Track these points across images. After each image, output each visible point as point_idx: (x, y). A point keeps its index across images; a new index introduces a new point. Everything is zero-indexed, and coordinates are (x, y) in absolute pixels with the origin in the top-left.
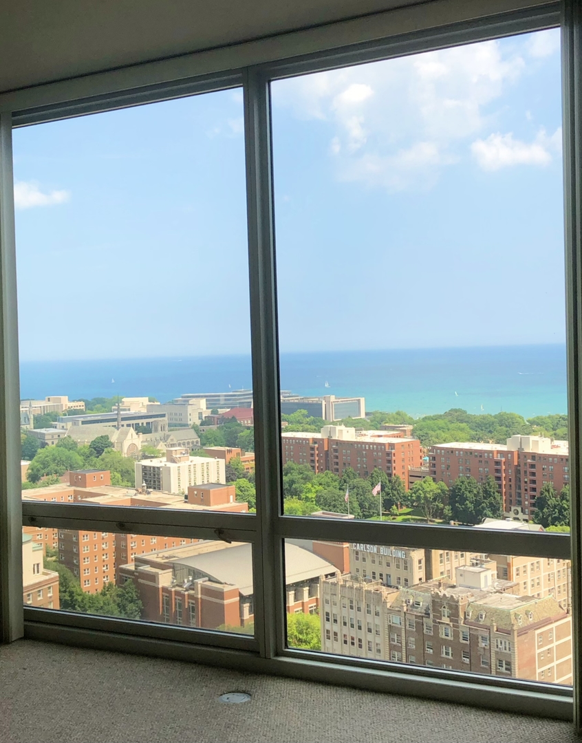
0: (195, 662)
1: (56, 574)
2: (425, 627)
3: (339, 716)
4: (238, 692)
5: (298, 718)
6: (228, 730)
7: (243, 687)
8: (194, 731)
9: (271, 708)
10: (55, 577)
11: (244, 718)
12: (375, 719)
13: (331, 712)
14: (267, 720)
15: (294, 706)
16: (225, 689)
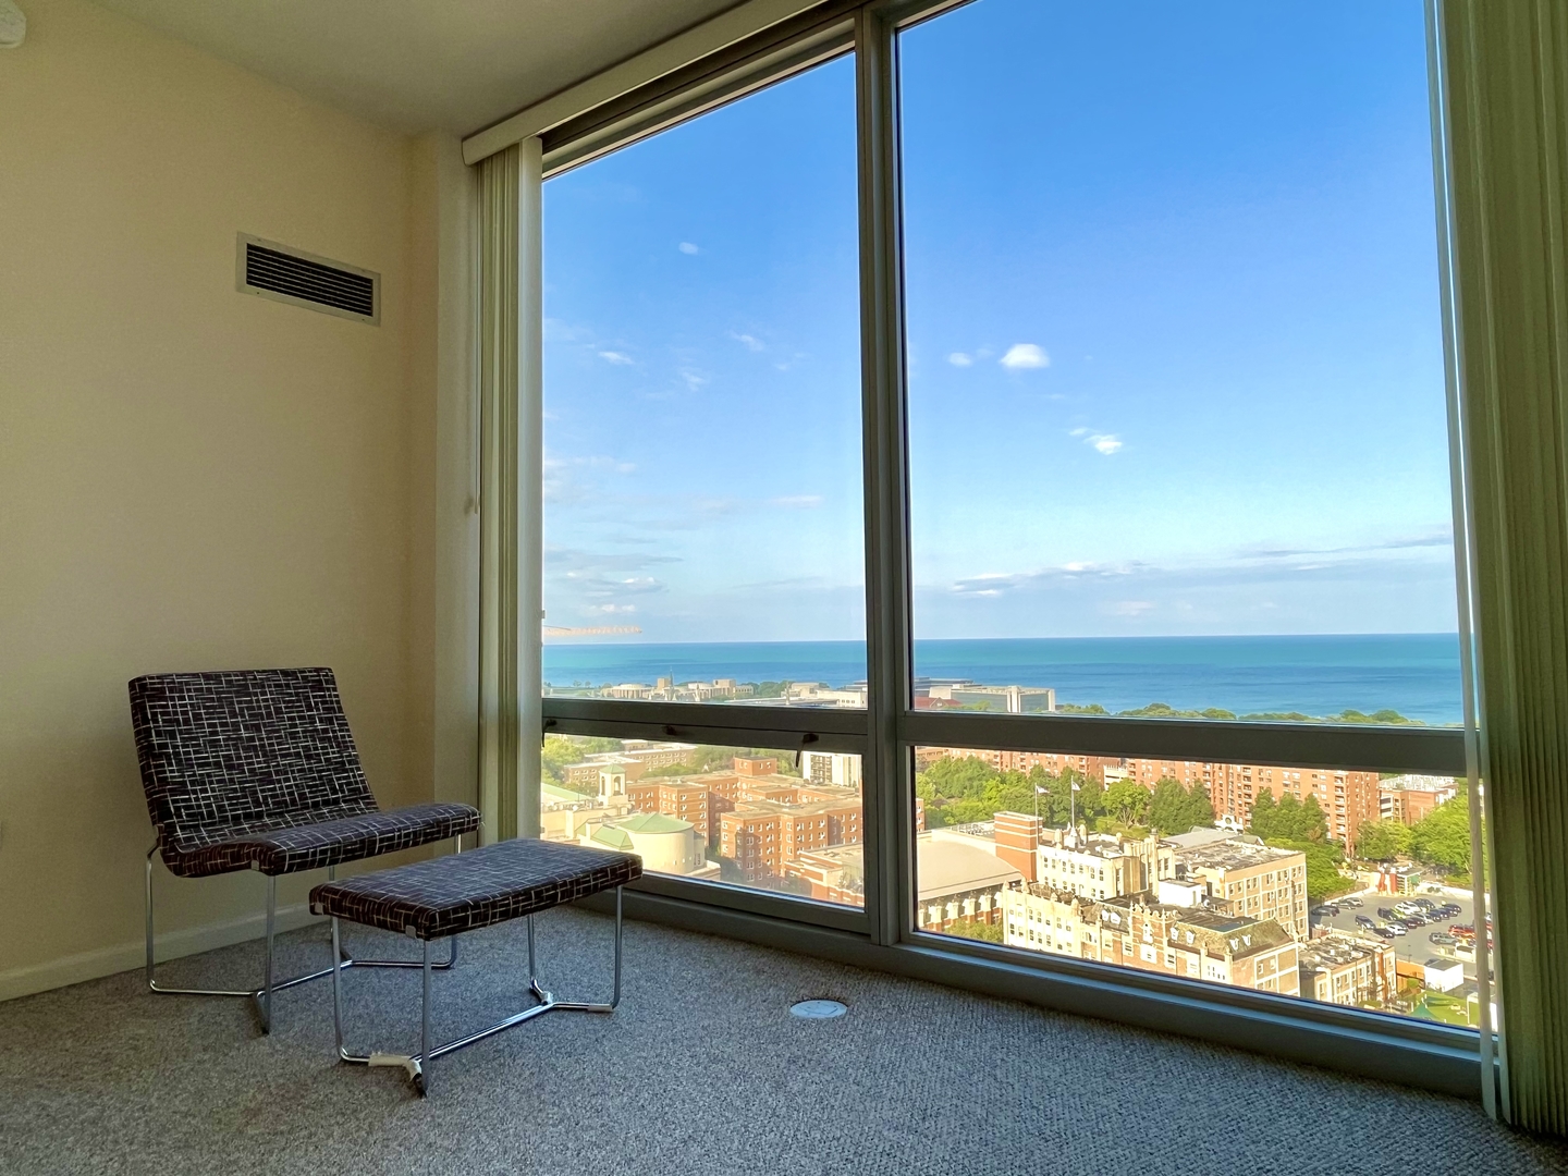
0: (768, 947)
1: (718, 866)
2: (1124, 947)
3: (1000, 1056)
4: (827, 999)
5: (924, 1055)
6: (792, 1067)
7: (837, 991)
8: (732, 1065)
9: (879, 1032)
10: (717, 869)
11: (825, 1046)
12: (1068, 1066)
13: (986, 1048)
14: (866, 1053)
15: (919, 1030)
16: (807, 992)
